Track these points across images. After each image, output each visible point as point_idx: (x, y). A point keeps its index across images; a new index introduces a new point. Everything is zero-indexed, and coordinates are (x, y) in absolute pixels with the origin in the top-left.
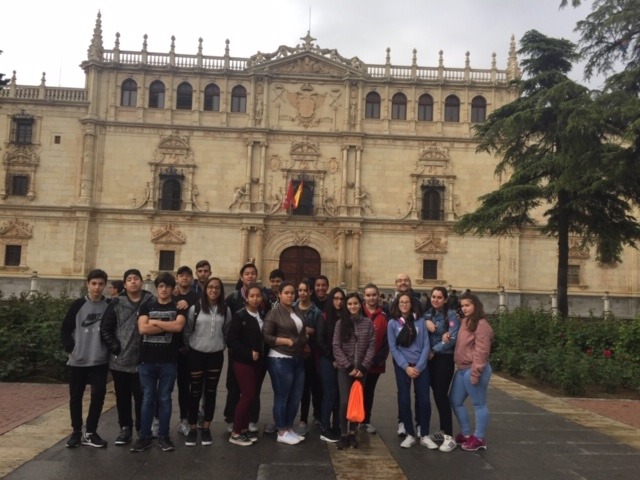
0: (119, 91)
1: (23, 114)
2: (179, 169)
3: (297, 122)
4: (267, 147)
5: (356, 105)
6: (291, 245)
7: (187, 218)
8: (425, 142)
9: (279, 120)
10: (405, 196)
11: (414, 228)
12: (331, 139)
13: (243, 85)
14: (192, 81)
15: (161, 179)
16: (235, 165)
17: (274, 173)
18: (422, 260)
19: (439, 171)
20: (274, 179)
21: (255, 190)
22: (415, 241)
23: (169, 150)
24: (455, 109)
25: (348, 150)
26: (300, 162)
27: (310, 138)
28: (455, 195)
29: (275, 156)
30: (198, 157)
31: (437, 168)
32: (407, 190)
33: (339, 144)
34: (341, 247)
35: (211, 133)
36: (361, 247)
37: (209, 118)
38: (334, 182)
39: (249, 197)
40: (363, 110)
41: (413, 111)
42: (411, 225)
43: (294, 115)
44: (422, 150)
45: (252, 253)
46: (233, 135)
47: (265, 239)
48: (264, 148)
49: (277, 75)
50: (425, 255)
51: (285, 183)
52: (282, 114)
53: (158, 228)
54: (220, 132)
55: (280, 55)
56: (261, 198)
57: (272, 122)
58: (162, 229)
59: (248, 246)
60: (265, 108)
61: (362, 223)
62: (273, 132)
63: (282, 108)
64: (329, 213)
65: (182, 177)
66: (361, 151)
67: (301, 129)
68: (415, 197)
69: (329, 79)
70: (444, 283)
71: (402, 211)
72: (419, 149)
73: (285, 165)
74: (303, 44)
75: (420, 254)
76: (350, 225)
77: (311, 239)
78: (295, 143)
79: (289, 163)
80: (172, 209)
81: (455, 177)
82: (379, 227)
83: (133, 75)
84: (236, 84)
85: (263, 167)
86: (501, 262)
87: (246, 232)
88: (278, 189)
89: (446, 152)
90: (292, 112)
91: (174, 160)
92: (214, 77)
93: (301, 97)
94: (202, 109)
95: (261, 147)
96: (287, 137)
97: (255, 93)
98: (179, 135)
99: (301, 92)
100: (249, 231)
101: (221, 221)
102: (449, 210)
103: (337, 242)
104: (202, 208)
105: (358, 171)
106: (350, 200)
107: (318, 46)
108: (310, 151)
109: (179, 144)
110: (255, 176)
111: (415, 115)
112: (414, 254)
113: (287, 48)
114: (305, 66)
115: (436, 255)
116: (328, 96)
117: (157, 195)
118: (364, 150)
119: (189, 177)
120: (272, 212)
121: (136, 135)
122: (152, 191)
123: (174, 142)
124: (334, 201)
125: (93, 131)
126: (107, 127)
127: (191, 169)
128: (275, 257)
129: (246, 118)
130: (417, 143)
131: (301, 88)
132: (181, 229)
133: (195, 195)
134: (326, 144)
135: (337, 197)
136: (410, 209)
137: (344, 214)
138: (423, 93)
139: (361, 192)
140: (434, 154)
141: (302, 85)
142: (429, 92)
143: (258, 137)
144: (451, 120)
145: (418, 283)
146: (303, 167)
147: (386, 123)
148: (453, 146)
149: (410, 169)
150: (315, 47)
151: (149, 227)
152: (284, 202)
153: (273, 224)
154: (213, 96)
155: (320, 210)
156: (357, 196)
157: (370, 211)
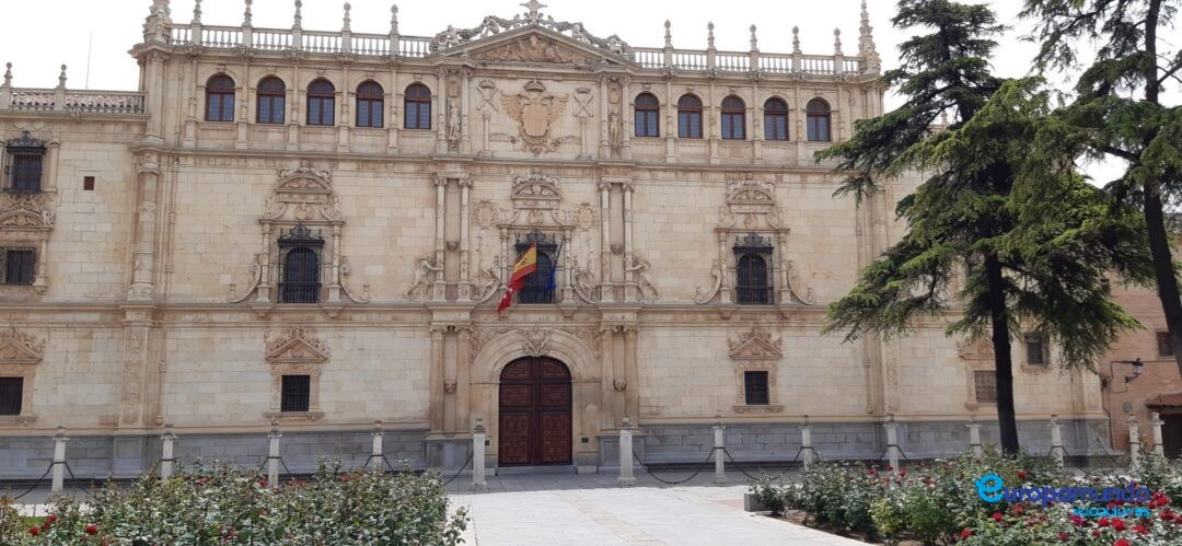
0: (202, 95)
1: (26, 139)
2: (314, 230)
3: (519, 145)
4: (470, 187)
5: (620, 115)
6: (520, 354)
7: (331, 315)
8: (735, 176)
9: (490, 140)
10: (709, 265)
11: (726, 319)
12: (580, 172)
13: (424, 82)
14: (334, 77)
15: (281, 247)
16: (415, 220)
17: (483, 232)
18: (742, 372)
19: (761, 222)
20: (483, 242)
21: (453, 261)
22: (729, 340)
23: (295, 196)
24: (780, 119)
25: (610, 191)
26: (528, 212)
27: (545, 171)
28: (790, 261)
29: (485, 203)
30: (346, 207)
31: (758, 216)
32: (712, 254)
33: (595, 181)
34: (607, 355)
35: (371, 165)
36: (639, 354)
37: (366, 142)
38: (589, 246)
39: (442, 275)
40: (630, 123)
41: (713, 124)
42: (720, 313)
43: (515, 133)
44: (732, 187)
45: (451, 374)
46: (411, 168)
47: (474, 347)
48: (466, 190)
49: (484, 64)
50: (747, 362)
51: (505, 248)
52: (494, 130)
53: (278, 335)
54: (386, 162)
55: (487, 32)
56: (464, 276)
57: (477, 146)
58: (286, 337)
59: (444, 362)
60: (465, 120)
61: (639, 312)
62: (478, 162)
63: (493, 121)
64: (583, 296)
65: (320, 243)
66: (632, 191)
67: (529, 156)
68: (724, 267)
69: (572, 71)
70: (781, 409)
71: (704, 290)
72: (728, 185)
73: (504, 218)
74: (526, 14)
75: (738, 362)
76: (619, 316)
77: (554, 344)
78: (519, 180)
79: (509, 215)
80: (304, 299)
81: (787, 231)
82: (668, 318)
83: (228, 67)
84: (412, 81)
85: (465, 222)
86: (871, 370)
87: (438, 336)
88: (493, 259)
89: (771, 190)
90: (512, 127)
91: (304, 213)
92: (373, 69)
93: (526, 101)
94: (352, 124)
95: (461, 187)
96: (504, 170)
97: (448, 95)
98: (313, 170)
99: (525, 93)
100: (445, 334)
101: (394, 319)
102: (782, 287)
103: (598, 346)
104: (357, 295)
105: (628, 225)
106: (617, 272)
107: (550, 17)
108: (545, 192)
109: (313, 185)
110: (452, 237)
111: (717, 130)
112: (728, 363)
113: (498, 20)
114: (531, 51)
115: (766, 363)
116: (571, 99)
117: (274, 276)
118: (637, 189)
119: (332, 243)
120: (484, 300)
121: (233, 171)
122: (265, 270)
123: (305, 182)
124: (590, 277)
125: (156, 166)
126: (181, 159)
127: (336, 228)
128: (491, 377)
129: (433, 139)
130: (723, 175)
131: (525, 88)
132: (321, 336)
133: (345, 274)
134: (571, 180)
135: (595, 270)
136: (717, 287)
137: (608, 299)
138: (728, 94)
140: (752, 194)
141: (526, 81)
142: (738, 93)
143: (454, 170)
144: (776, 137)
145: (738, 412)
146: (534, 220)
147: (670, 144)
148: (781, 180)
149: (713, 220)
150: (545, 18)
151: (260, 333)
152: (504, 281)
153: (487, 320)
154: (370, 100)
155: (568, 294)
156: (630, 267)
157: (651, 292)
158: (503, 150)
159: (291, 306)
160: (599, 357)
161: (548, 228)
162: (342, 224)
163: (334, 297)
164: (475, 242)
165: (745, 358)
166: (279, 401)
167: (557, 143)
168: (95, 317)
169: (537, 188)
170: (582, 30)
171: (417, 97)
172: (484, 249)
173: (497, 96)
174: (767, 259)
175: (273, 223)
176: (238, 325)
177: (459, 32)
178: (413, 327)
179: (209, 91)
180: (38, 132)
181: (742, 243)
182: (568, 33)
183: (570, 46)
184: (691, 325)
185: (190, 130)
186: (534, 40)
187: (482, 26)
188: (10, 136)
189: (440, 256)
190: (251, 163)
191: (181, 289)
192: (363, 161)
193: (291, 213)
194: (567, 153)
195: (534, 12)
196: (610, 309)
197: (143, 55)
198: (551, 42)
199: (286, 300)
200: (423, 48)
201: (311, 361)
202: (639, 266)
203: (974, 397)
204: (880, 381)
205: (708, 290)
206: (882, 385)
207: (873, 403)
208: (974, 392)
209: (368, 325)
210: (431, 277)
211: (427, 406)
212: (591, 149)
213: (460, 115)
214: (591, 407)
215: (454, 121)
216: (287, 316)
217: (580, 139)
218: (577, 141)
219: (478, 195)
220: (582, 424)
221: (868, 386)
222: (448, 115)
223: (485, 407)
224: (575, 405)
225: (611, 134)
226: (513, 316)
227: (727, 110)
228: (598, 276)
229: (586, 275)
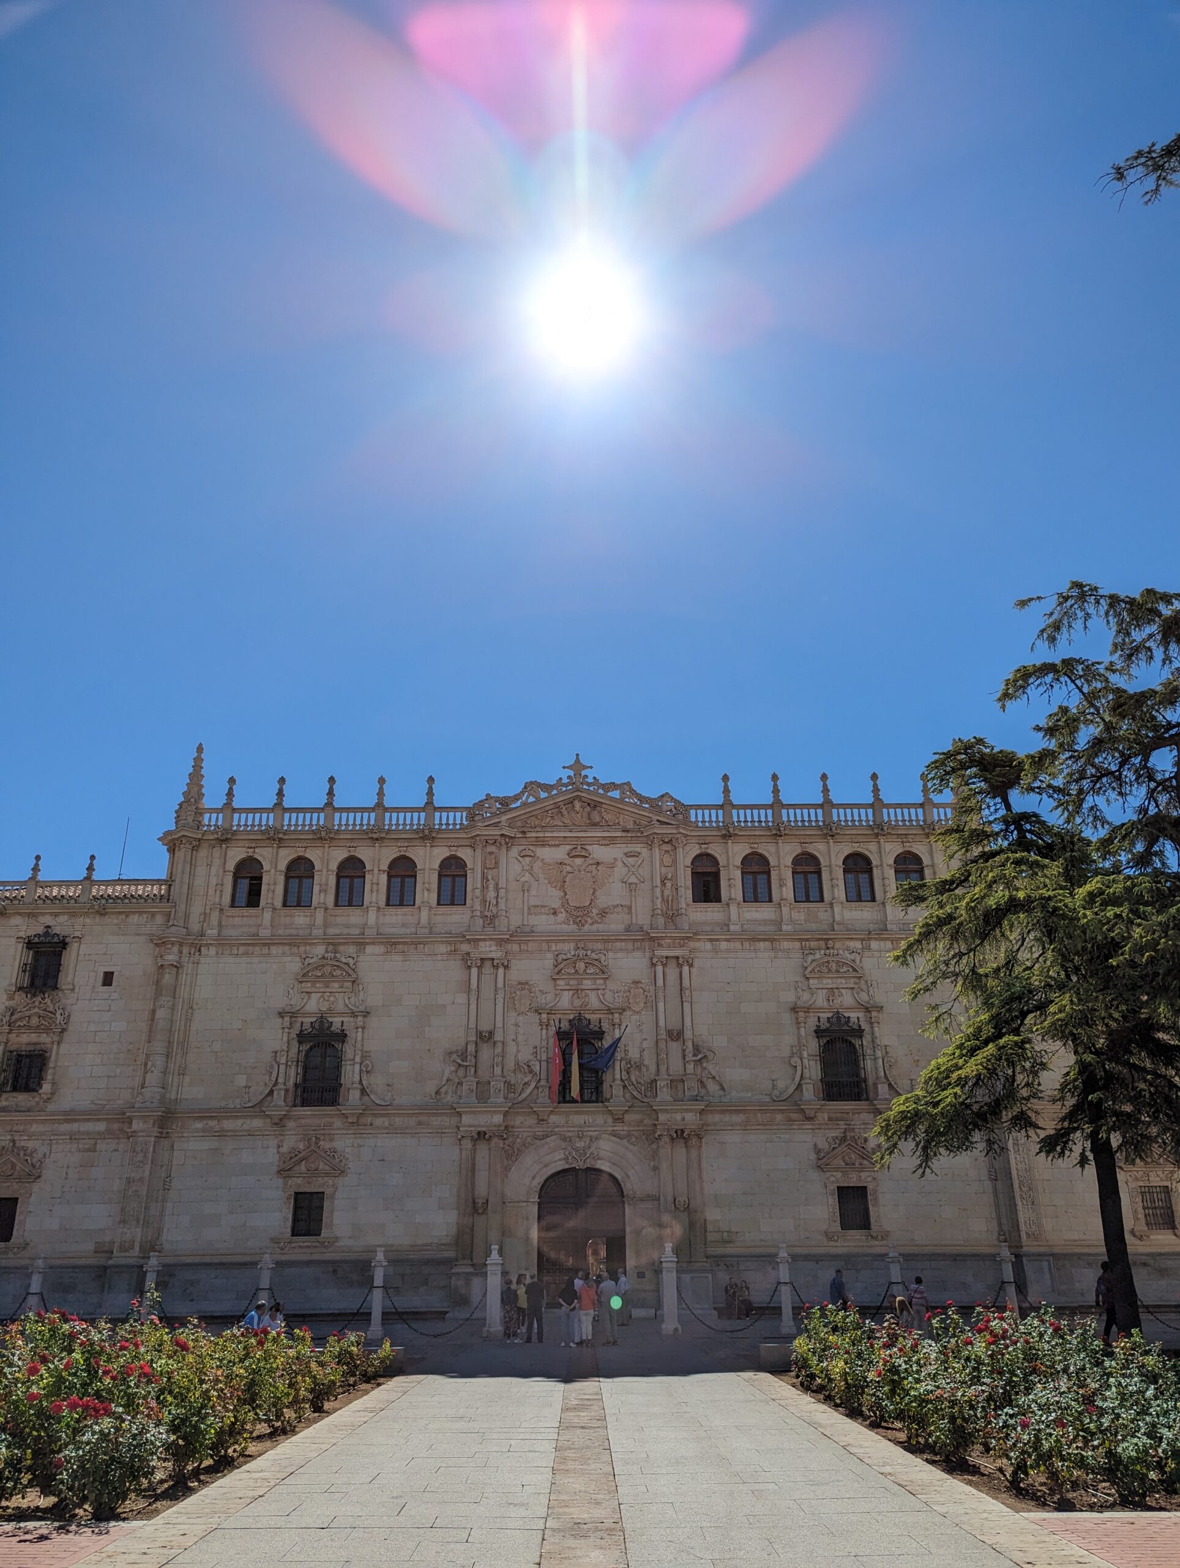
0: (229, 880)
1: (46, 934)
2: (336, 1021)
3: (562, 916)
4: (506, 967)
5: (675, 877)
6: (561, 1166)
7: (350, 1120)
8: (813, 944)
9: (529, 914)
10: (786, 1053)
11: (809, 1119)
12: (630, 945)
13: (459, 854)
14: (365, 853)
15: (300, 1043)
16: (445, 1006)
17: (521, 1018)
18: (834, 1187)
19: (847, 999)
20: (521, 1030)
21: (485, 1053)
22: (815, 1145)
23: (317, 985)
24: (864, 878)
25: (664, 965)
26: (571, 993)
27: (590, 945)
28: (886, 1046)
29: (523, 984)
30: (373, 994)
31: (843, 991)
32: (788, 1040)
33: (648, 955)
34: (665, 1166)
35: (400, 947)
36: (704, 1165)
37: (396, 920)
38: (641, 1031)
39: (473, 1070)
40: (686, 888)
41: (784, 885)
42: (802, 1111)
43: (556, 904)
44: (810, 958)
45: (481, 1190)
46: (443, 948)
47: (508, 1156)
48: (501, 970)
49: (524, 832)
50: (839, 1175)
51: (544, 1036)
52: (534, 902)
53: (292, 1144)
54: (416, 944)
55: (528, 797)
56: (498, 1071)
57: (516, 920)
58: (301, 1146)
59: (474, 1174)
60: (502, 892)
61: (702, 1112)
62: (520, 936)
63: (533, 892)
64: (635, 1093)
65: (342, 1036)
66: (691, 966)
67: (572, 929)
68: (805, 1054)
69: (619, 834)
70: (885, 1235)
71: (781, 1084)
72: (805, 956)
73: (543, 1001)
74: (569, 777)
75: (828, 1174)
76: (678, 1116)
77: (602, 1154)
78: (560, 958)
79: (550, 997)
80: (321, 1103)
81: (880, 1009)
82: (738, 1118)
83: (257, 850)
84: (447, 854)
85: (500, 1007)
86: (999, 1184)
87: (468, 1144)
88: (532, 1050)
89: (858, 961)
90: (553, 898)
91: (327, 1003)
92: (406, 844)
93: (569, 868)
94: (383, 903)
95: (496, 967)
96: (544, 946)
97: (484, 867)
98: (338, 955)
99: (569, 861)
100: (474, 1141)
101: (419, 1123)
102: (878, 1078)
103: (655, 1155)
104: (379, 1096)
105: (686, 1006)
106: (676, 1065)
107: (594, 778)
108: (591, 970)
109: (338, 972)
110: (485, 1026)
111: (788, 892)
112: (815, 1175)
113: (539, 785)
114: (573, 814)
115: (863, 1175)
116: (619, 863)
117: (292, 1075)
118: (696, 963)
119: (355, 1036)
120: (520, 1099)
121: (256, 960)
122: (282, 1068)
123: (329, 969)
124: (644, 1069)
125: (177, 958)
126: (202, 949)
127: (360, 1018)
128: (529, 1193)
129: (468, 914)
130: (797, 944)
131: (568, 854)
132: (338, 1144)
133: (367, 1072)
134: (619, 955)
135: (649, 1061)
136: (797, 1079)
137: (664, 1095)
138: (799, 851)
139: (697, 1049)
140: (834, 966)
141: (568, 847)
142: (811, 849)
143: (489, 949)
144: (859, 899)
145: (830, 1239)
146: (577, 1003)
147: (733, 909)
148: (869, 948)
149: (789, 997)
150: (590, 780)
151: (273, 1142)
152: (544, 1076)
153: (523, 1123)
154: (403, 877)
155: (618, 1091)
156: (690, 1057)
157: (718, 1087)
158: (542, 922)
159: (307, 1111)
160: (656, 1168)
161: (594, 1012)
162: (366, 1014)
163: (354, 1096)
164: (511, 1030)
165: (837, 1169)
166: (289, 1224)
167: (603, 913)
168: (101, 1126)
169: (581, 966)
170: (632, 791)
171: (452, 871)
172: (520, 1038)
173: (539, 864)
174: (857, 1043)
175: (293, 1015)
176: (251, 1134)
177: (497, 799)
178: (439, 1132)
179: (237, 876)
180: (61, 925)
181: (825, 1025)
182: (616, 794)
183: (617, 807)
184: (767, 1125)
185: (215, 915)
186: (577, 804)
187: (523, 792)
188: (31, 933)
189: (471, 1048)
190: (274, 950)
191: (191, 1092)
192: (391, 944)
193: (314, 1005)
194: (615, 924)
195: (578, 774)
196: (667, 1108)
197: (172, 843)
198: (594, 805)
199: (303, 1103)
200: (460, 818)
201: (327, 1174)
202: (700, 1054)
203: (1143, 1221)
204: (1012, 1197)
205: (785, 1084)
206: (1015, 1205)
207: (1005, 1228)
208: (1141, 1216)
209: (391, 1130)
210: (461, 1072)
211: (454, 1230)
212: (642, 918)
213: (497, 889)
214: (647, 1232)
215: (491, 894)
216: (303, 1121)
217: (630, 908)
218: (625, 910)
219: (515, 976)
220: (637, 1254)
221: (997, 1206)
222: (484, 888)
223: (521, 1231)
224: (627, 1230)
225: (665, 900)
226: (553, 1118)
227: (799, 869)
228: (653, 1068)
229: (639, 1067)
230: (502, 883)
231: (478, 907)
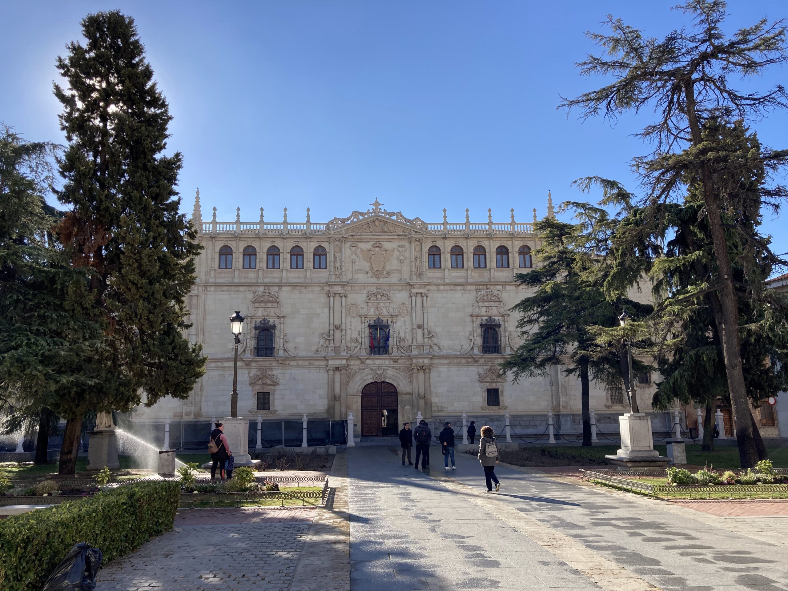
0: (217, 256)
2: (271, 321)
3: (370, 274)
4: (346, 297)
5: (421, 258)
6: (371, 381)
7: (280, 362)
8: (481, 287)
9: (356, 274)
10: (468, 334)
11: (477, 361)
12: (400, 288)
13: (323, 245)
14: (279, 245)
15: (256, 329)
16: (319, 314)
17: (353, 319)
18: (485, 389)
19: (494, 311)
20: (353, 324)
21: (338, 334)
22: (478, 372)
23: (262, 304)
24: (505, 257)
25: (416, 296)
26: (375, 308)
27: (383, 288)
28: (510, 331)
29: (353, 304)
30: (287, 309)
31: (493, 308)
32: (469, 328)
33: (408, 292)
34: (415, 381)
35: (298, 288)
36: (431, 380)
37: (295, 276)
38: (405, 325)
39: (332, 341)
40: (426, 262)
41: (469, 260)
42: (473, 358)
43: (367, 269)
44: (479, 293)
45: (337, 391)
46: (317, 288)
47: (349, 377)
48: (344, 299)
49: (352, 236)
50: (488, 384)
51: (363, 327)
52: (357, 268)
53: (255, 372)
54: (305, 286)
55: (354, 219)
56: (343, 342)
57: (349, 276)
58: (259, 373)
59: (334, 385)
60: (343, 263)
61: (431, 359)
62: (351, 284)
63: (357, 263)
64: (402, 351)
65: (274, 327)
66: (427, 297)
67: (374, 280)
68: (475, 334)
69: (396, 237)
70: (505, 408)
71: (465, 347)
72: (477, 292)
73: (363, 312)
74: (373, 209)
75: (483, 384)
76: (421, 361)
77: (388, 376)
78: (370, 293)
79: (365, 310)
80: (266, 355)
81: (508, 315)
82: (446, 361)
83: (229, 242)
84: (317, 245)
85: (343, 315)
86: (553, 387)
87: (331, 372)
88: (357, 333)
89: (500, 295)
90: (366, 265)
91: (266, 312)
92: (298, 240)
93: (373, 252)
94: (288, 268)
95: (341, 297)
96: (363, 287)
97: (335, 251)
98: (270, 291)
99: (372, 249)
100: (334, 370)
101: (310, 364)
102: (506, 344)
103: (410, 376)
104: (292, 353)
105: (425, 314)
106: (420, 338)
107: (384, 210)
108: (383, 298)
109: (271, 299)
110: (337, 323)
111: (471, 264)
112: (477, 384)
113: (359, 213)
114: (375, 228)
115: (498, 384)
116: (396, 251)
117: (253, 344)
118: (430, 295)
119: (280, 327)
120: (353, 353)
121: (233, 293)
122: (249, 341)
123: (266, 297)
124: (406, 341)
125: (196, 292)
126: (208, 288)
127: (282, 319)
128: (357, 392)
129: (327, 274)
130: (474, 287)
131: (373, 246)
132: (275, 373)
133: (286, 342)
134: (396, 292)
135: (409, 337)
136: (472, 345)
137: (415, 352)
138: (477, 245)
139: (429, 332)
140: (489, 297)
141: (373, 243)
142: (482, 244)
143: (338, 289)
144: (502, 267)
145: (483, 409)
146: (377, 313)
147: (447, 272)
148: (505, 289)
149: (469, 310)
150: (382, 211)
151: (246, 372)
152: (363, 343)
153: (355, 364)
154: (297, 255)
155: (395, 350)
157: (437, 348)
158: (361, 278)
159: (261, 359)
160: (411, 382)
161: (384, 316)
162: (284, 317)
163: (281, 352)
164: (349, 324)
165: (487, 382)
166: (256, 405)
167: (389, 273)
169: (379, 297)
170: (401, 215)
171: (320, 253)
172: (353, 328)
173: (359, 251)
174: (498, 330)
175: (251, 318)
177: (339, 220)
178: (319, 367)
179: (220, 254)
181: (484, 322)
182: (394, 218)
183: (395, 224)
184: (458, 364)
185: (212, 273)
186: (377, 223)
187: (351, 216)
189: (331, 332)
190: (241, 289)
191: (208, 351)
192: (294, 286)
193: (260, 313)
194: (394, 278)
195: (377, 208)
196: (416, 357)
198: (385, 223)
199: (259, 355)
200: (322, 229)
201: (270, 385)
202: (431, 335)
203: (610, 401)
204: (558, 392)
205: (467, 346)
206: (559, 395)
207: (554, 405)
208: (610, 399)
209: (297, 367)
210: (327, 342)
211: (326, 407)
212: (406, 276)
213: (341, 262)
214: (408, 407)
215: (338, 264)
216: (260, 363)
217: (401, 271)
218: (399, 272)
219: (350, 300)
220: (403, 416)
221: (552, 396)
222: (335, 261)
223: (354, 407)
224: (399, 406)
225: (417, 268)
226: (368, 362)
227: (477, 253)
228: (410, 340)
229: (404, 340)
230: (343, 260)
231: (332, 270)
